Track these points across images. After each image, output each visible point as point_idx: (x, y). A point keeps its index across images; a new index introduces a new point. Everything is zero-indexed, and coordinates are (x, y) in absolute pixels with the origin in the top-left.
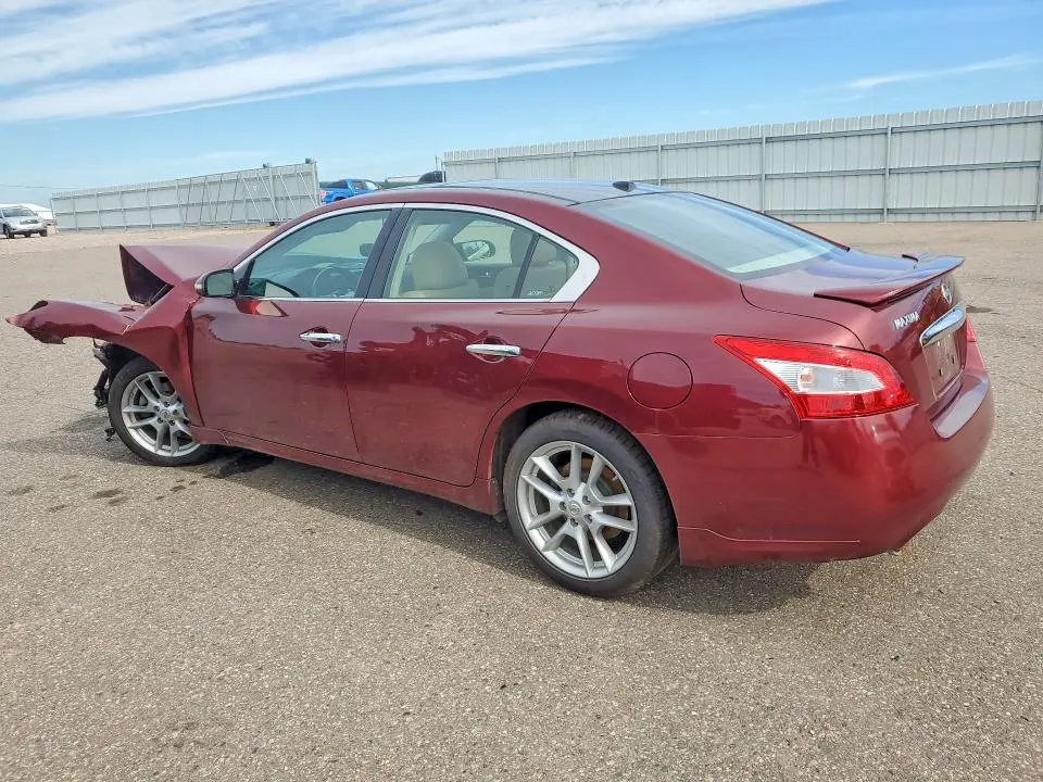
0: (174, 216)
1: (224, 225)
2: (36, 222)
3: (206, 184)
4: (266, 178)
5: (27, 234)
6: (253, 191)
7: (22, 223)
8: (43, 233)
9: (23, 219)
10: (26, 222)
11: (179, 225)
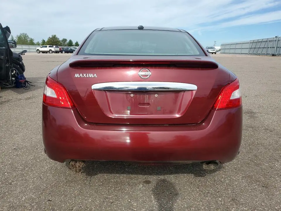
0: (247, 51)
1: (259, 54)
2: (214, 50)
3: (258, 42)
4: (276, 41)
5: (212, 53)
6: (270, 45)
7: (211, 50)
8: (215, 53)
9: (213, 49)
10: (212, 50)
11: (247, 54)
